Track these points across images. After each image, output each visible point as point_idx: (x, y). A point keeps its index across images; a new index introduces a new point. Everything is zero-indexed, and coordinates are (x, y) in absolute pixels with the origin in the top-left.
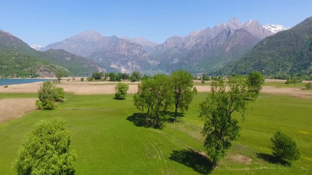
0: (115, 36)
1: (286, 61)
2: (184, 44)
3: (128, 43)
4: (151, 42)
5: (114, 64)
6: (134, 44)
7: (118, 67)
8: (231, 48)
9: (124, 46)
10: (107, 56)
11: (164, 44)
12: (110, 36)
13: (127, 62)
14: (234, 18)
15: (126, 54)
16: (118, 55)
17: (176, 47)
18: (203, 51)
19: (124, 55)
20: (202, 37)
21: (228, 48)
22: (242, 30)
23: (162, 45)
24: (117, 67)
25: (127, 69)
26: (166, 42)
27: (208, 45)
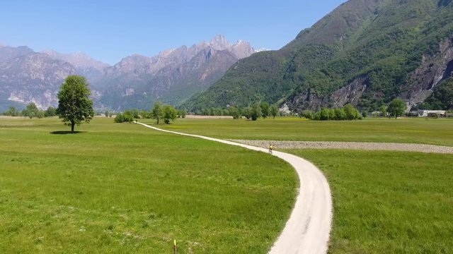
0: (26, 47)
1: (257, 92)
2: (147, 67)
3: (47, 60)
4: (100, 62)
5: (17, 95)
6: (57, 61)
7: (25, 100)
8: (208, 76)
9: (38, 65)
10: (3, 80)
11: (118, 67)
12: (16, 47)
13: (43, 91)
14: (220, 36)
15: (43, 78)
16: (25, 79)
17: (135, 72)
18: (172, 78)
19: (38, 81)
20: (175, 59)
21: (204, 76)
22: (225, 52)
23: (115, 68)
24: (22, 101)
25: (42, 103)
26: (120, 63)
27: (178, 70)
